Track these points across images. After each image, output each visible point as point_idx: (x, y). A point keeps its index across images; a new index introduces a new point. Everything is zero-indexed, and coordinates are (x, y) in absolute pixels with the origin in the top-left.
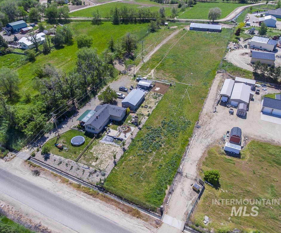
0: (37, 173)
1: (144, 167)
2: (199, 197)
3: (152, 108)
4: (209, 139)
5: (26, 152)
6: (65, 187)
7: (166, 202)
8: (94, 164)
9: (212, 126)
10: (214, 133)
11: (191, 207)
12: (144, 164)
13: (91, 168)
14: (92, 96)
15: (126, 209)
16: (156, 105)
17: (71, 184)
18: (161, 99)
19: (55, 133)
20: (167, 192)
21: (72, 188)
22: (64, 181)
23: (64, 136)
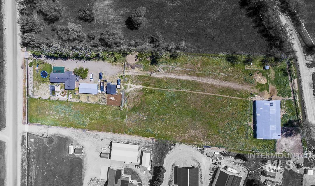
0: (22, 68)
1: (45, 110)
2: (41, 136)
3: (88, 101)
4: (76, 138)
5: (29, 54)
6: (22, 82)
7: (33, 124)
8: (35, 89)
9: (87, 138)
10: (82, 140)
11: (35, 134)
12: (46, 110)
13: (33, 89)
14: (85, 59)
15: (24, 110)
16: (93, 103)
17: (24, 84)
18: (101, 104)
19: (46, 58)
20: (37, 123)
21: (23, 86)
22: (24, 80)
23: (46, 65)
